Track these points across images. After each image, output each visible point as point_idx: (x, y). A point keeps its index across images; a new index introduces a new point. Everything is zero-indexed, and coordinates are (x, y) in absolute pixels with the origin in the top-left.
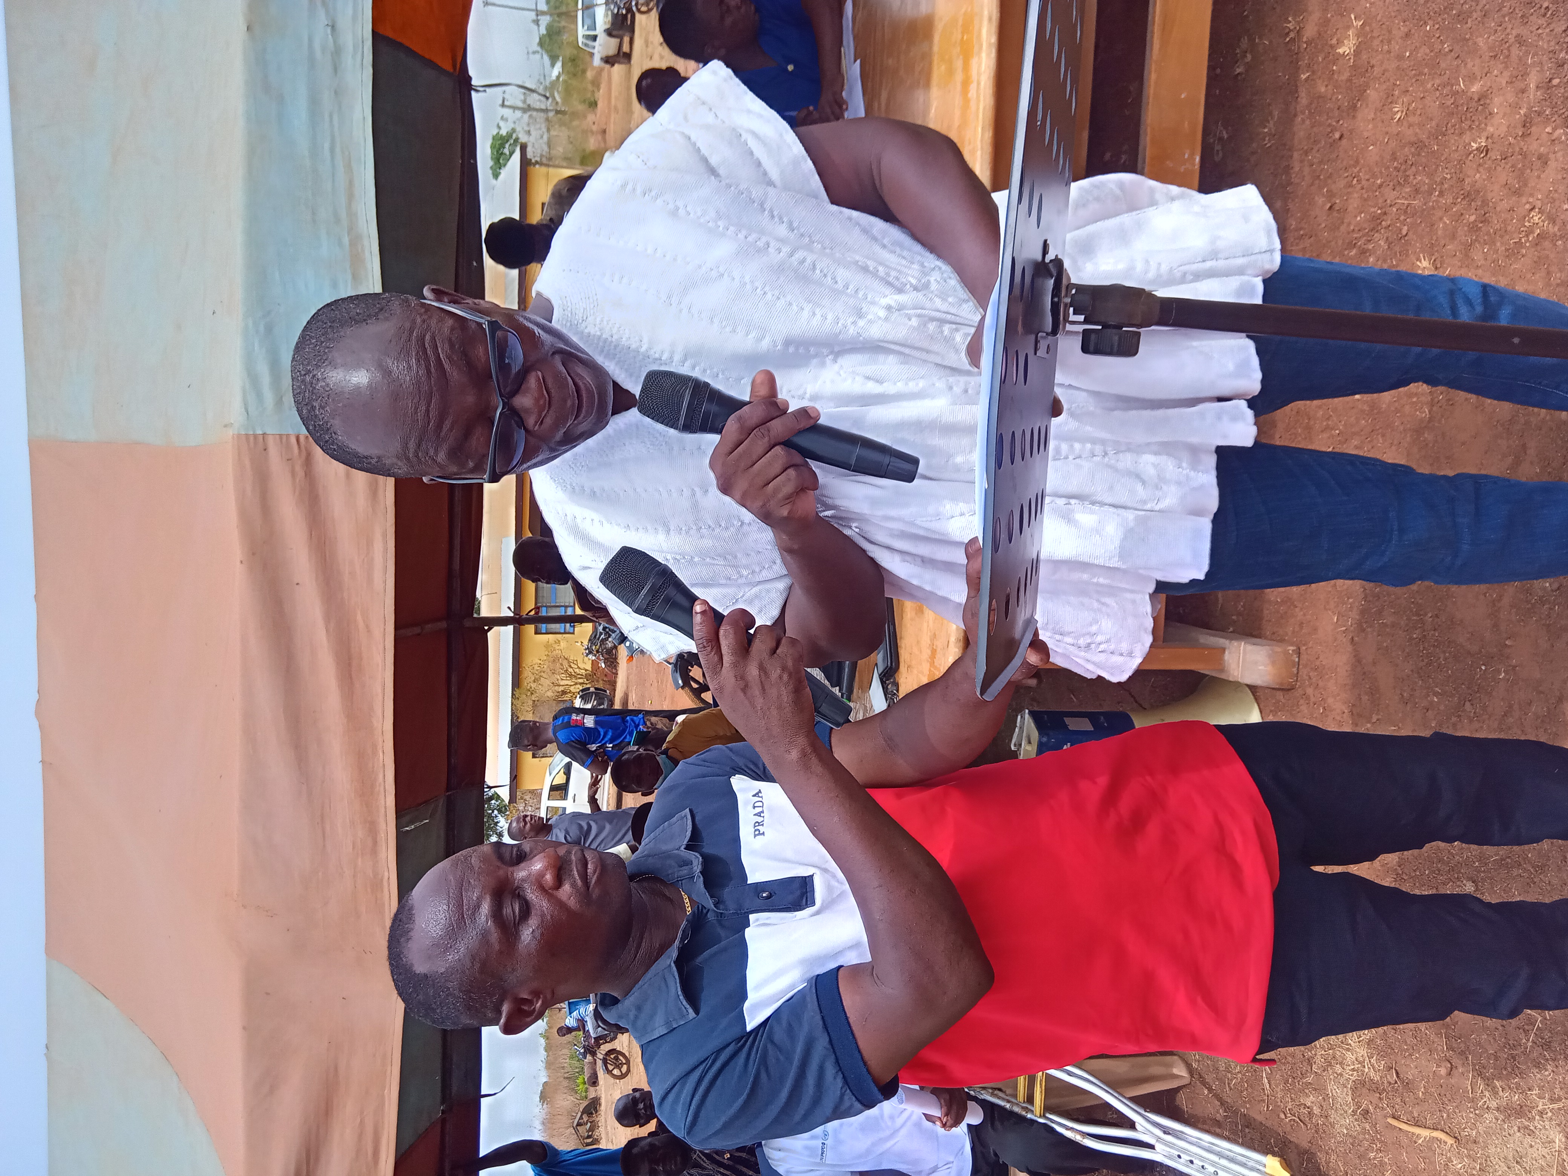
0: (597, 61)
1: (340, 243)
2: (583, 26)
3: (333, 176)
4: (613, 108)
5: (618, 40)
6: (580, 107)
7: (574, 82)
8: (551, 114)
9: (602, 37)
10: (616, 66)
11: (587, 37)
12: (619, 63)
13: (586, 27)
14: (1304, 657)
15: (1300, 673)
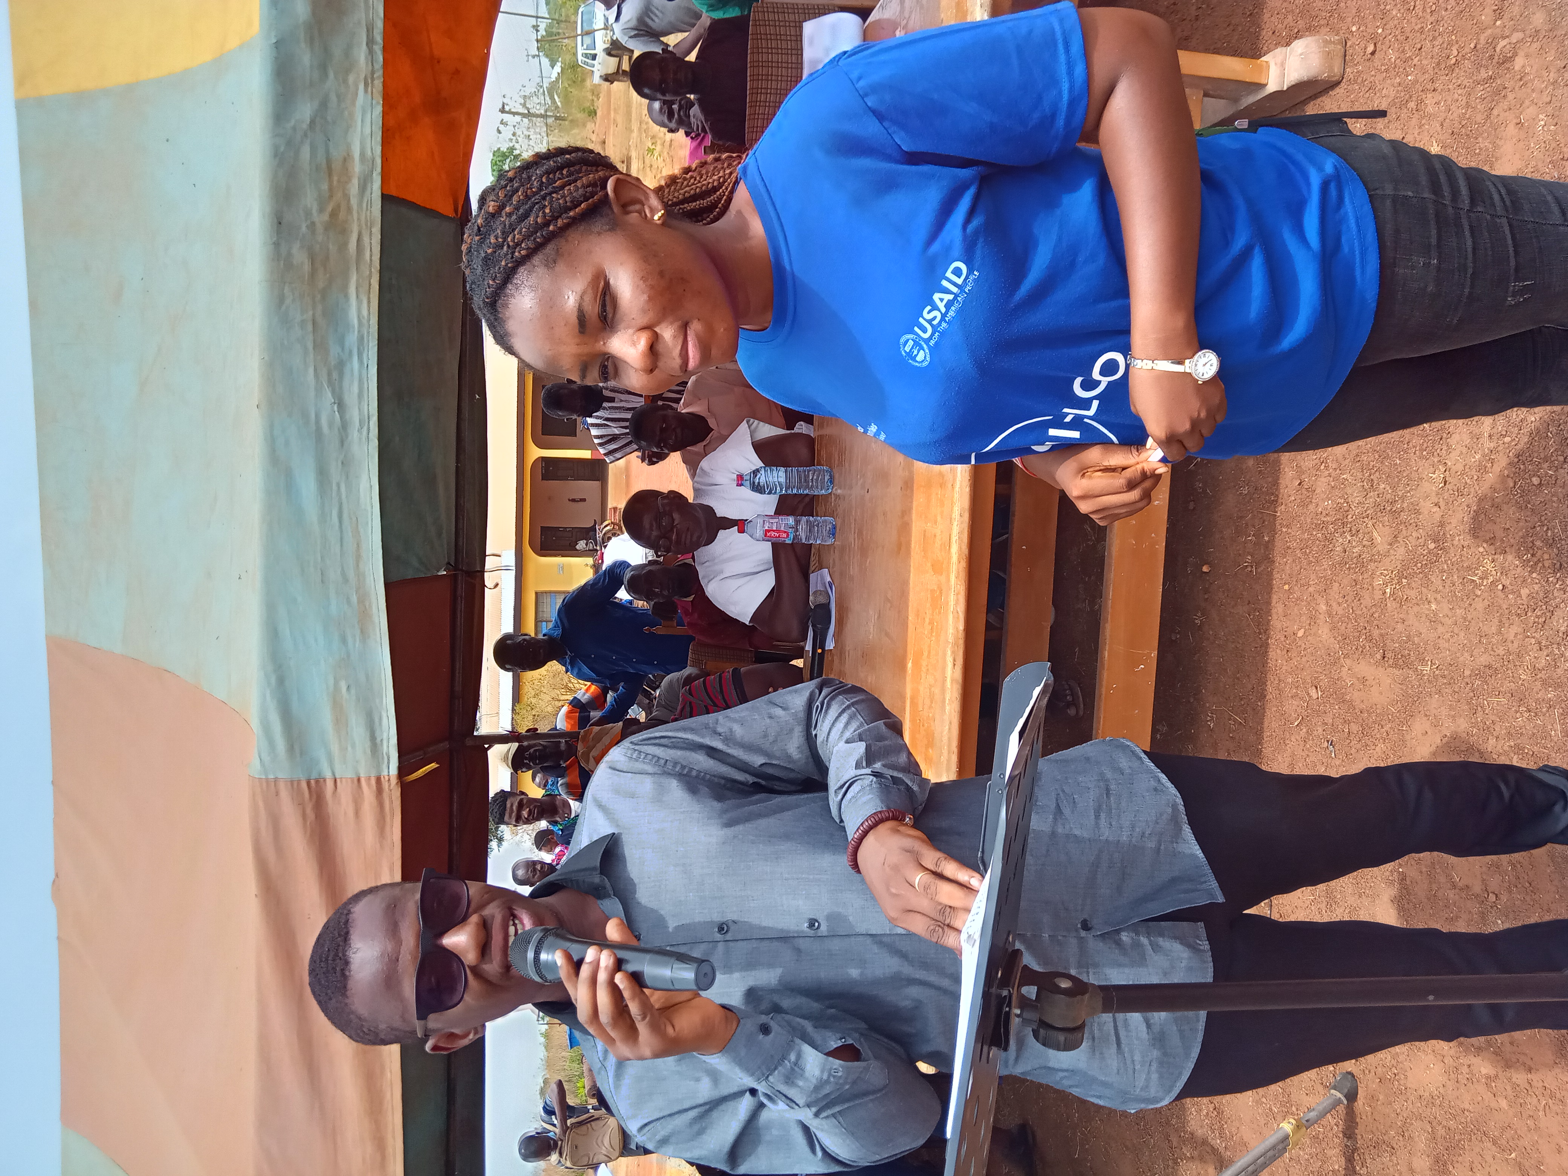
0: (597, 79)
1: (349, 601)
2: (582, 45)
3: (341, 539)
4: (612, 119)
5: (617, 59)
6: (580, 116)
7: (575, 91)
8: (550, 121)
9: (601, 56)
10: (615, 83)
11: (586, 56)
12: (618, 81)
13: (585, 47)
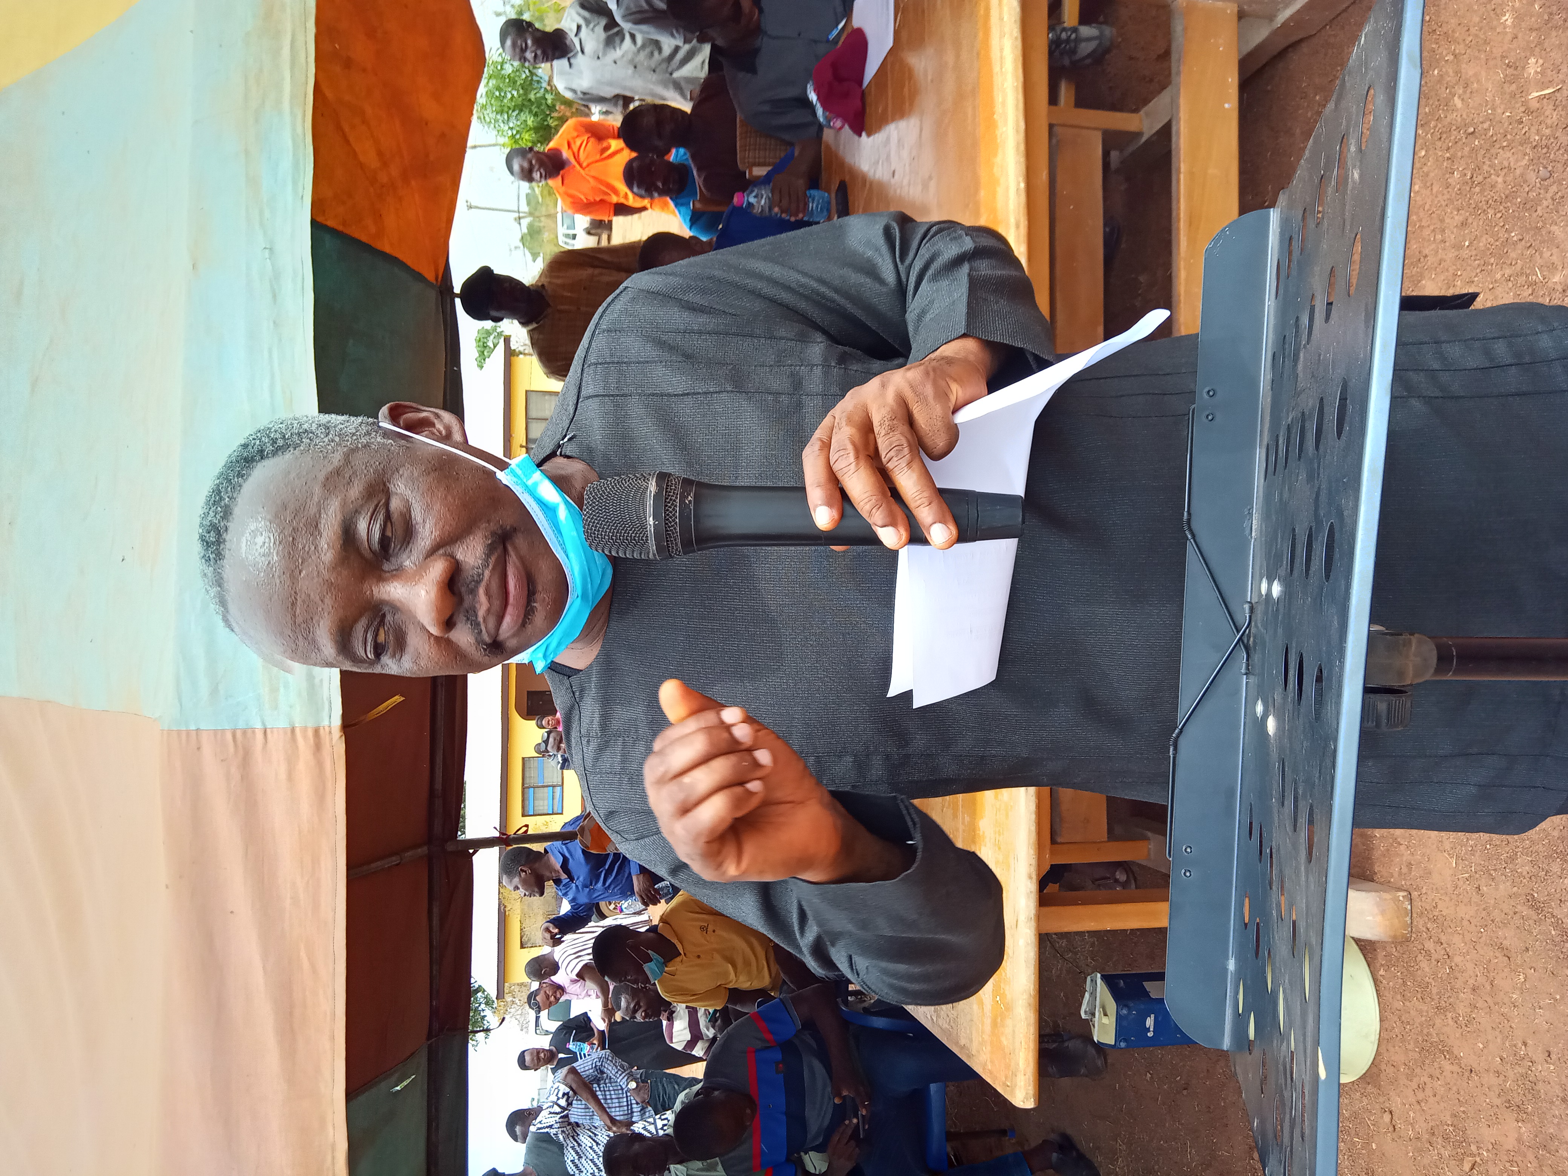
9: (581, 236)
11: (567, 236)
13: (565, 226)
14: (1417, 903)
15: (1415, 923)
